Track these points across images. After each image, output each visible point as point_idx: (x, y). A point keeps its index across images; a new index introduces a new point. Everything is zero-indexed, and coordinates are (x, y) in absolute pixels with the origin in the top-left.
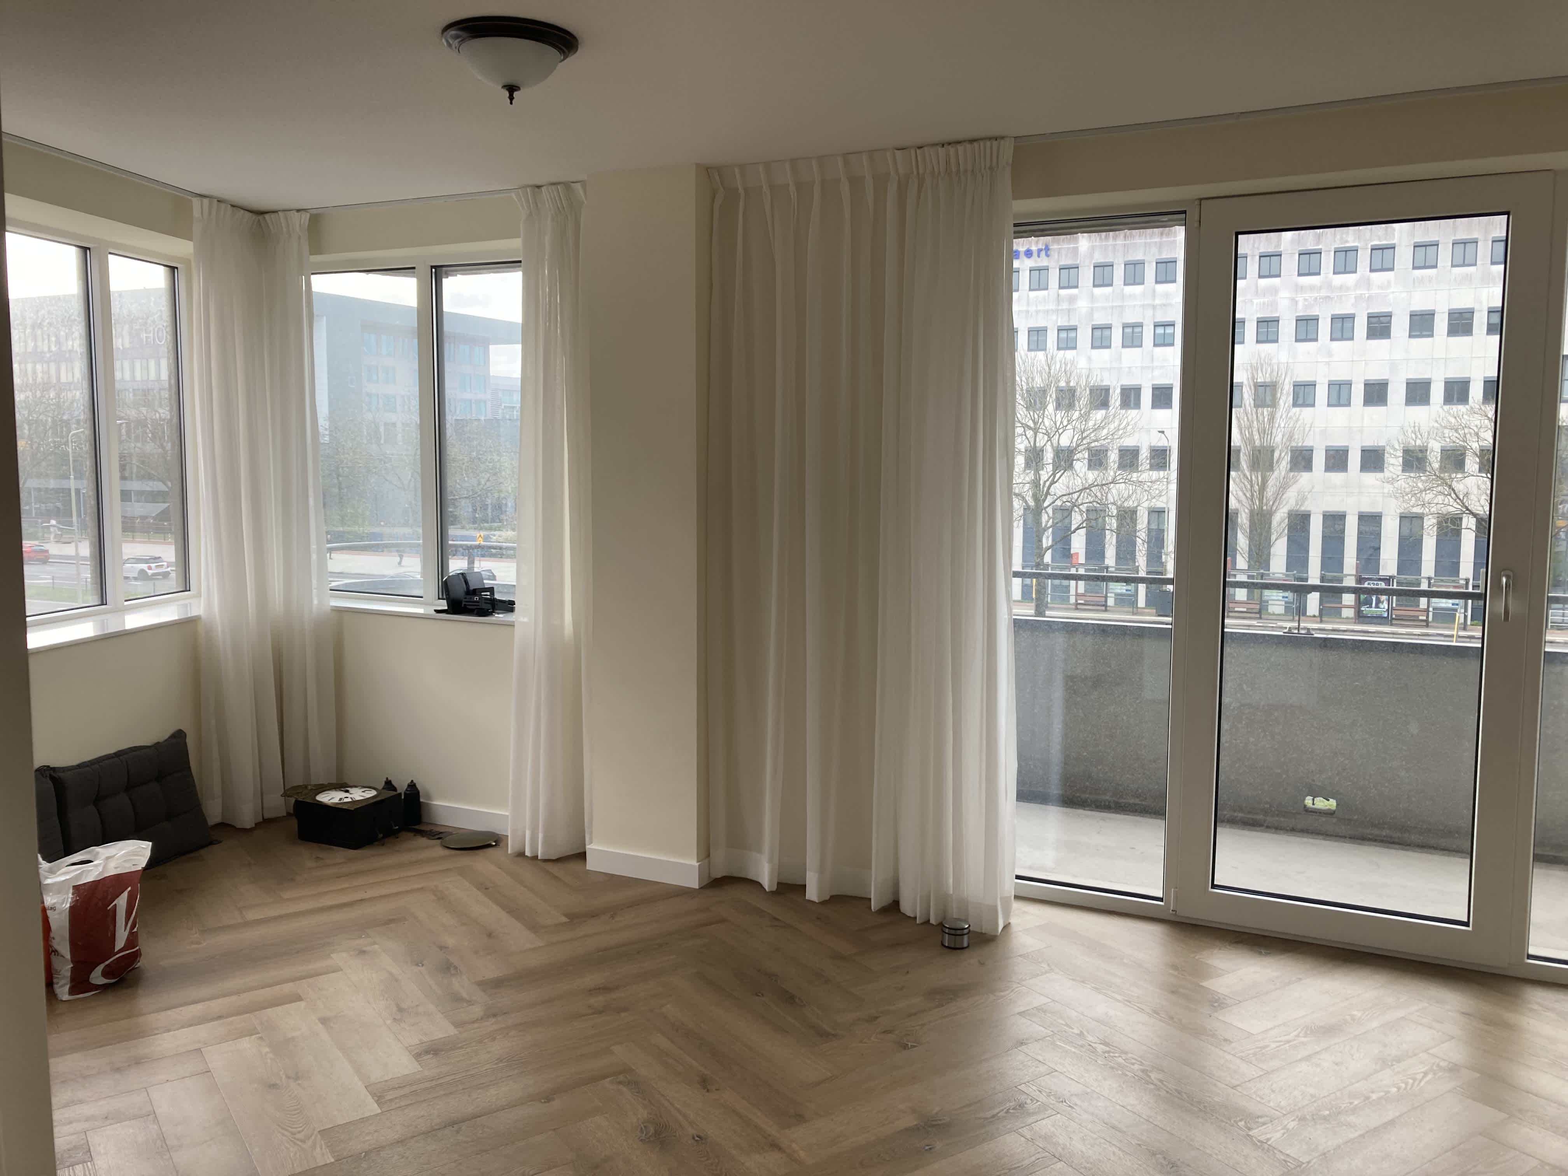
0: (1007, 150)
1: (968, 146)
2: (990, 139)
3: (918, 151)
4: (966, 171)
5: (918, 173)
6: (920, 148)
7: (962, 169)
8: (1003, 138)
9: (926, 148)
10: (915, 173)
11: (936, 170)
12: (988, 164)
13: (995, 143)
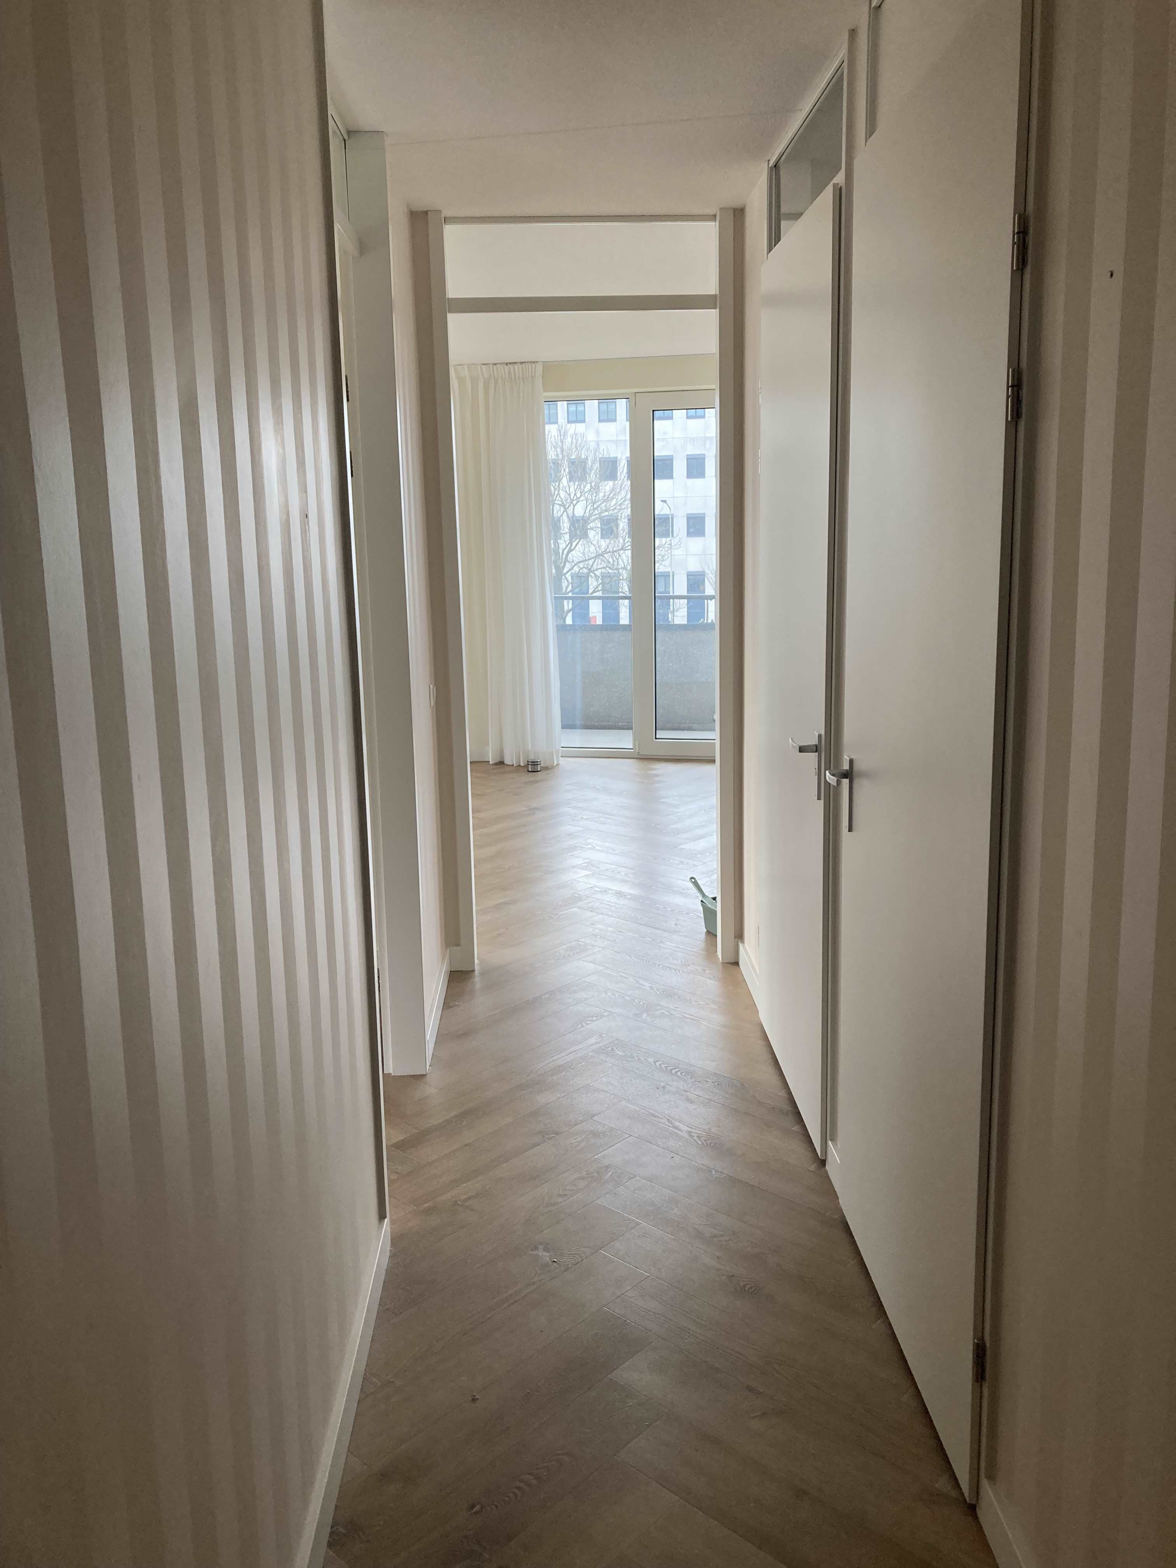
0: (539, 368)
1: (520, 366)
2: (530, 362)
3: (494, 367)
4: (519, 378)
5: (494, 376)
6: (495, 364)
7: (517, 376)
8: (537, 362)
9: (498, 366)
10: (493, 376)
11: (504, 376)
12: (530, 375)
13: (533, 365)
